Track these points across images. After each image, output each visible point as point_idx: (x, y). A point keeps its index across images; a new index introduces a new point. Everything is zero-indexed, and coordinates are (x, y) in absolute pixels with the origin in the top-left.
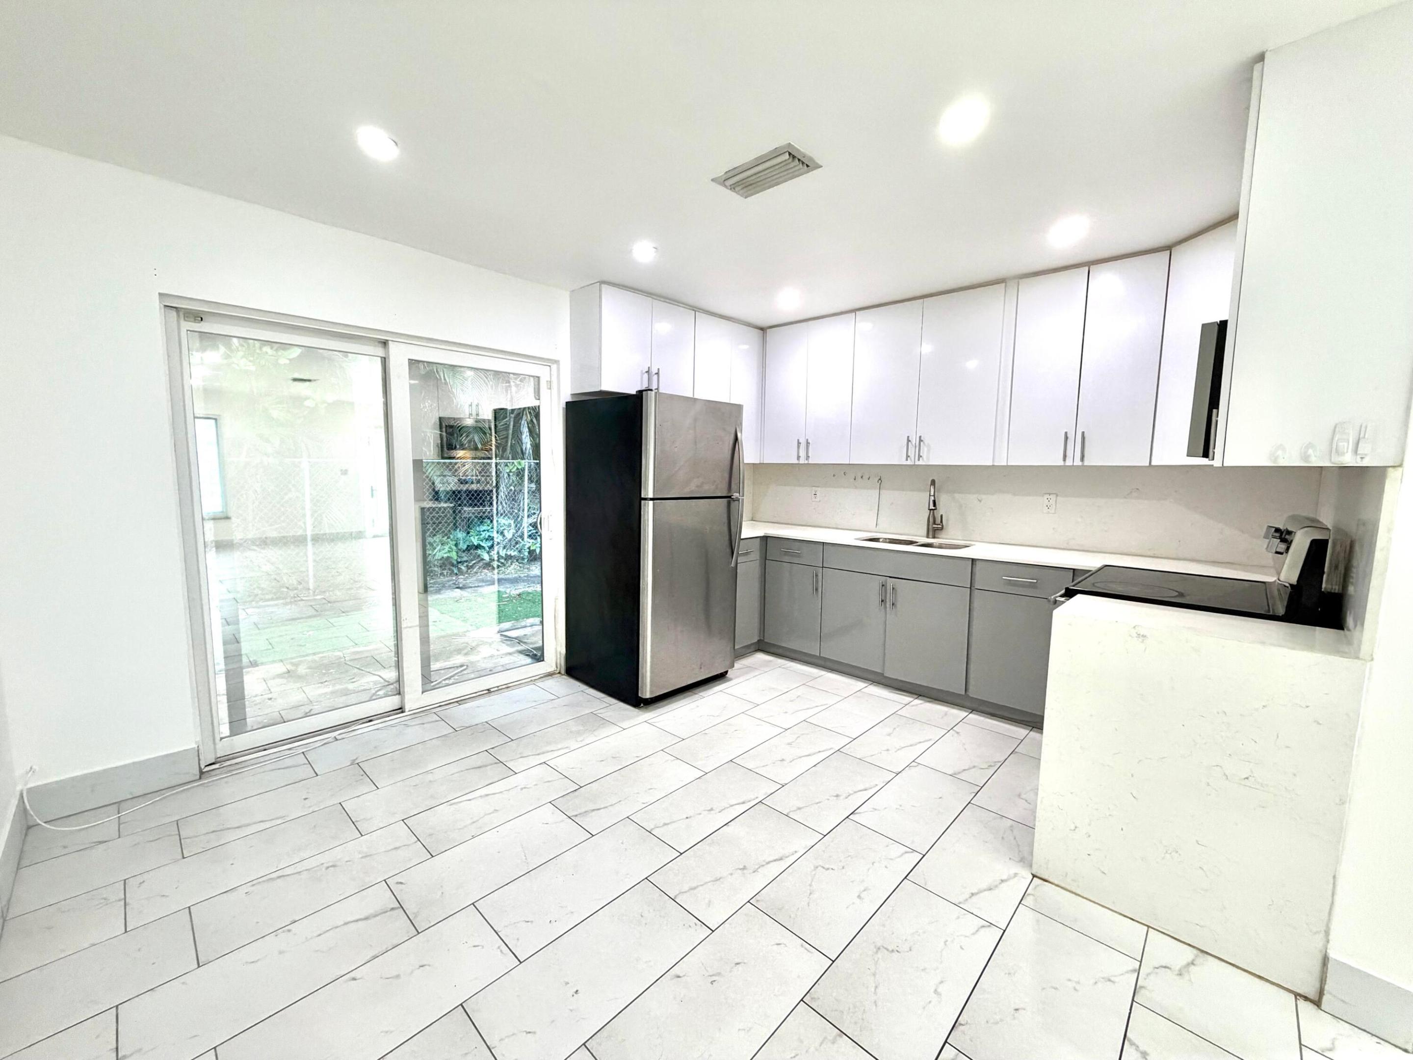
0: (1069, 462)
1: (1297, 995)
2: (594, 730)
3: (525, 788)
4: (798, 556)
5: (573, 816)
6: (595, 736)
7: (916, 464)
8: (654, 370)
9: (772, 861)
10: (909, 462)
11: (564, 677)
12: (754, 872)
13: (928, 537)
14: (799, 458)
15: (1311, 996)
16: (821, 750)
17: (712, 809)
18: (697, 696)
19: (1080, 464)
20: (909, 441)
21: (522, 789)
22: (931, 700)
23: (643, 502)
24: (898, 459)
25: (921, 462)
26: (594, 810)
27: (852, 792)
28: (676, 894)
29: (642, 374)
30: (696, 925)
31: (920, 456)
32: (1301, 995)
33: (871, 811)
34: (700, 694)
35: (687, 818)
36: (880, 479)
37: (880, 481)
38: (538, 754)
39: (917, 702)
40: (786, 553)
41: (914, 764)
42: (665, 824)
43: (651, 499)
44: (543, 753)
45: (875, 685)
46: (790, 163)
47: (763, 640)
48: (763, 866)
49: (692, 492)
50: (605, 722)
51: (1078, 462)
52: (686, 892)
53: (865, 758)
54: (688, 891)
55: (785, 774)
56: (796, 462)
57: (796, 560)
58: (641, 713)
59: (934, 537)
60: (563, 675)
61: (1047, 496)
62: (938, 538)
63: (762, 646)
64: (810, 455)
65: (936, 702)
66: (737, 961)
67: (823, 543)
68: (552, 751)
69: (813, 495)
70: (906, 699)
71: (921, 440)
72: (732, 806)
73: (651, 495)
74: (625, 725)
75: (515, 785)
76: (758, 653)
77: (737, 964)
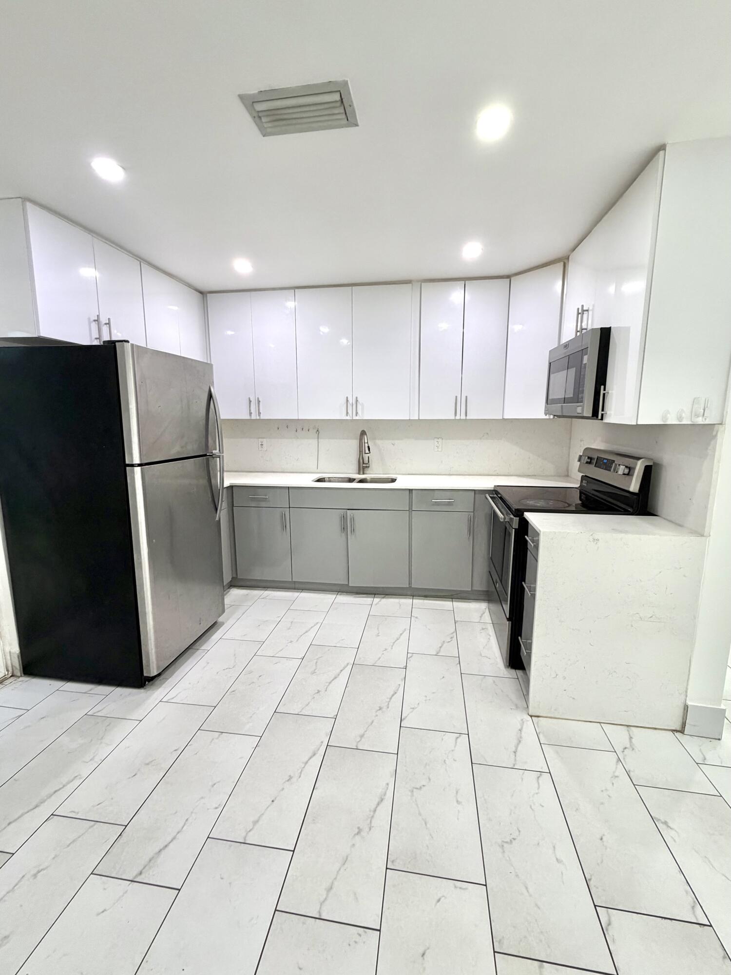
0: (458, 417)
1: (673, 731)
2: (102, 738)
3: (39, 872)
4: (265, 500)
5: (136, 876)
6: (107, 745)
7: (354, 418)
8: (103, 320)
9: (376, 807)
10: (348, 418)
11: (21, 679)
12: (370, 829)
13: (359, 473)
14: (251, 414)
15: (678, 729)
16: (341, 669)
17: (290, 778)
18: (200, 651)
19: (464, 418)
20: (347, 401)
21: (35, 876)
22: (383, 596)
23: (128, 468)
24: (340, 415)
25: (357, 418)
26: (160, 851)
27: (389, 700)
28: (318, 910)
29: (90, 323)
30: (360, 935)
31: (357, 413)
32: (674, 730)
33: (411, 712)
34: (202, 648)
35: (273, 801)
36: (318, 431)
37: (317, 432)
38: (37, 806)
39: (376, 600)
40: (253, 499)
41: (409, 655)
42: (255, 822)
43: (139, 465)
44: (43, 801)
45: (341, 594)
46: (336, 107)
47: (237, 578)
48: (373, 817)
49: (178, 453)
50: (110, 721)
51: (463, 417)
52: (326, 899)
53: (375, 663)
54: (327, 895)
55: (329, 705)
56: (248, 417)
57: (263, 504)
58: (149, 692)
59: (364, 474)
60: (19, 677)
61: (436, 440)
62: (366, 474)
63: (235, 583)
64: (261, 411)
65: (387, 596)
66: (421, 951)
67: (289, 487)
68: (56, 792)
69: (260, 446)
70: (368, 600)
71: (357, 401)
72: (306, 763)
73: (137, 460)
74: (138, 714)
75: (21, 876)
76: (232, 590)
77: (423, 955)
